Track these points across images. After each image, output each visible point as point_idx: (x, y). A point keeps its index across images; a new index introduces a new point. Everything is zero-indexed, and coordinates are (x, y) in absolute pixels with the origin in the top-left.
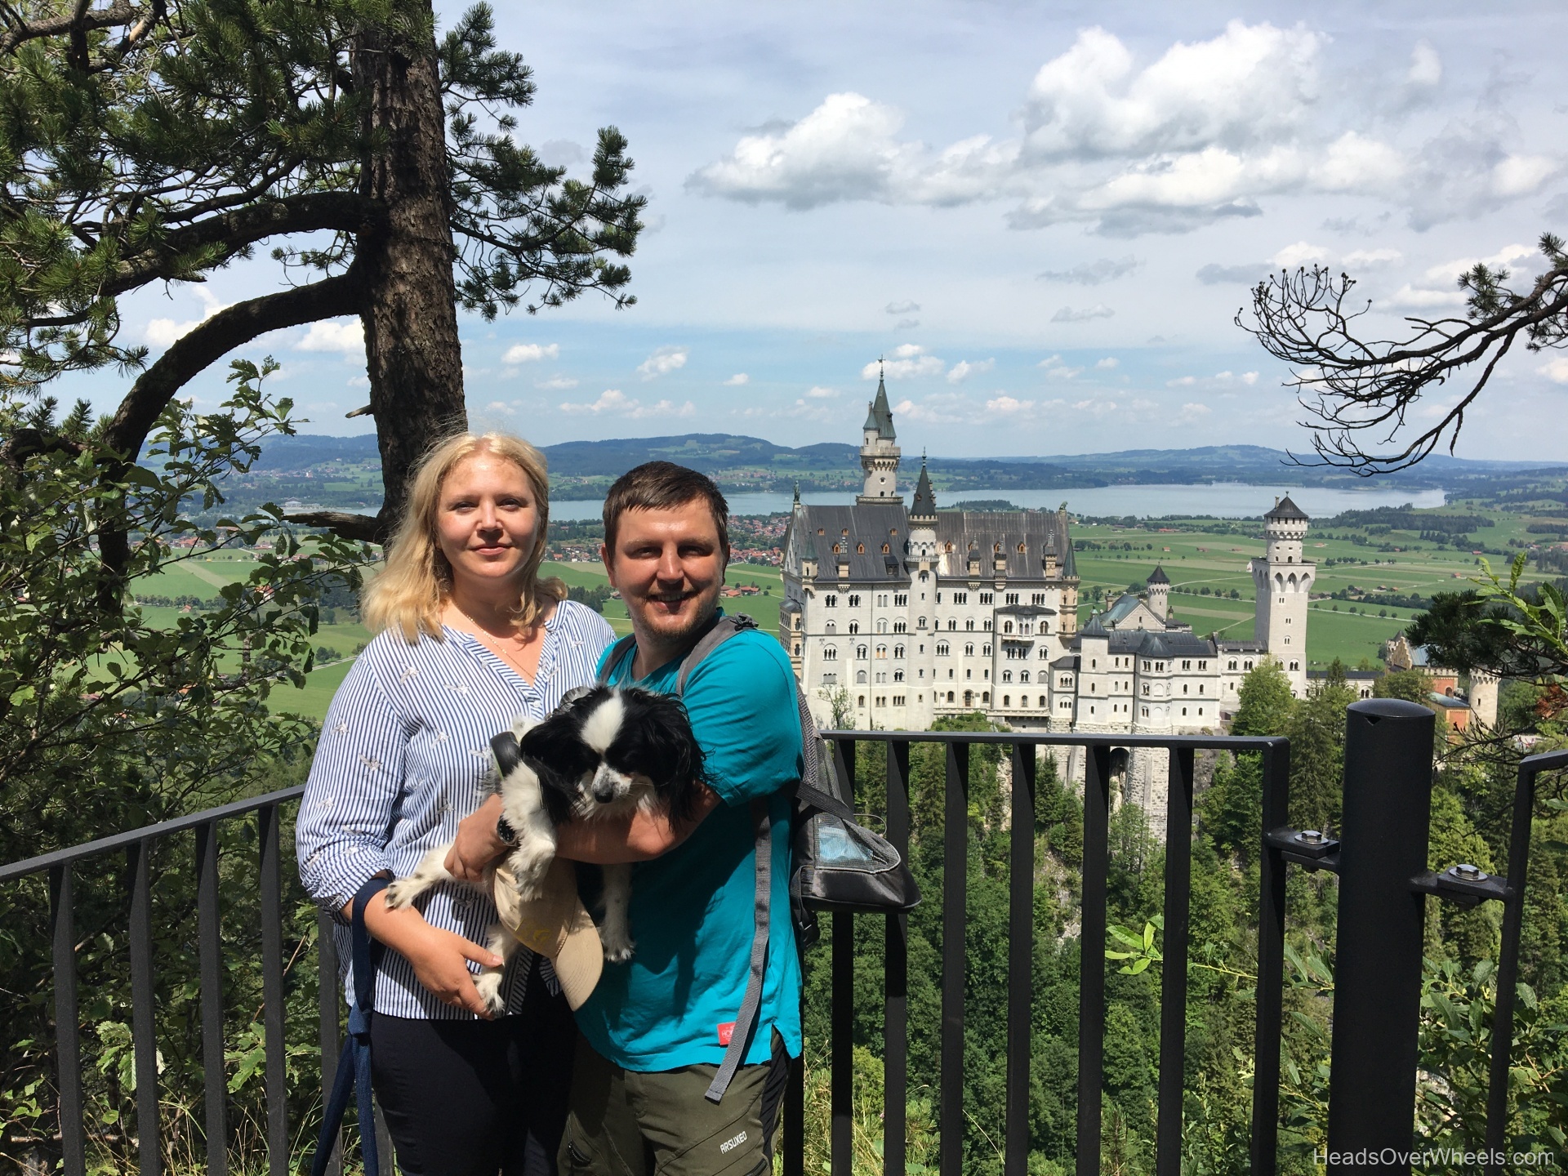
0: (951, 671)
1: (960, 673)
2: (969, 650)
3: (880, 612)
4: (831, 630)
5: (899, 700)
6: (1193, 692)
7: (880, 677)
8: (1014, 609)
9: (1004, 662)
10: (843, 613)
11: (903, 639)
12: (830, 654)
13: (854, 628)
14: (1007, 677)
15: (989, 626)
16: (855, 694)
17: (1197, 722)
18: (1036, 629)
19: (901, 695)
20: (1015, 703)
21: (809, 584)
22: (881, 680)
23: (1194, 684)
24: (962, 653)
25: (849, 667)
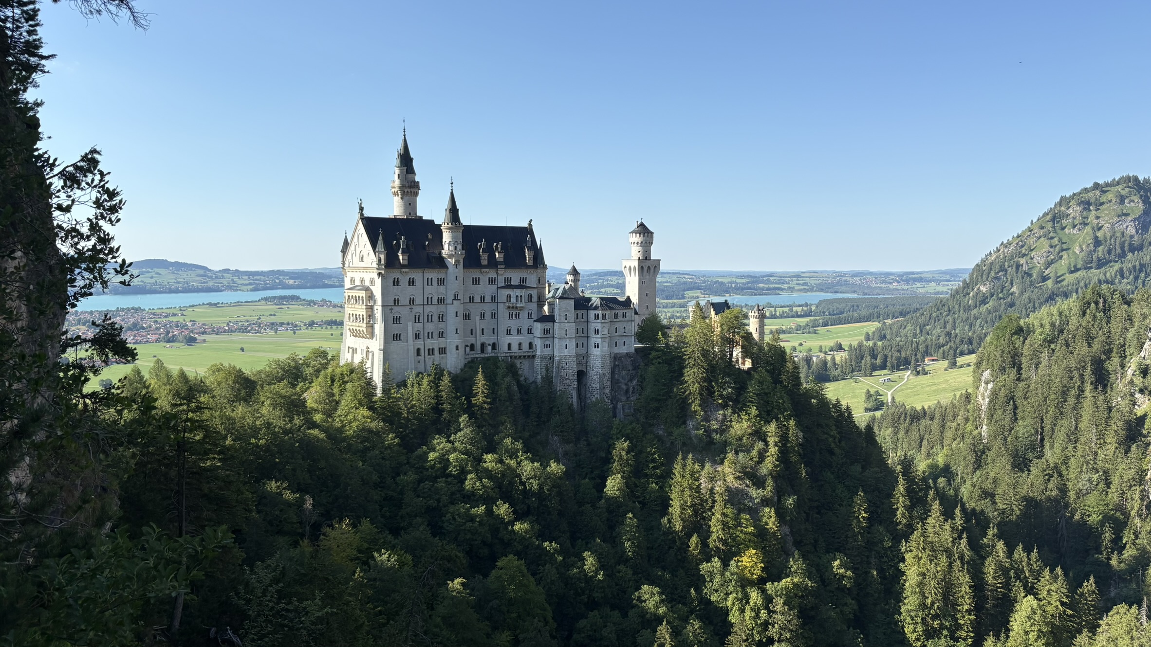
0: (472, 330)
1: (479, 332)
2: (483, 316)
3: (429, 289)
4: (396, 302)
5: (442, 351)
6: (620, 332)
7: (430, 335)
8: (509, 286)
9: (506, 322)
10: (405, 292)
11: (442, 307)
12: (397, 320)
13: (412, 301)
14: (509, 332)
15: (493, 299)
16: (414, 348)
17: (623, 350)
18: (526, 299)
19: (443, 346)
20: (515, 348)
21: (382, 269)
22: (430, 337)
23: (620, 326)
24: (478, 318)
25: (410, 328)
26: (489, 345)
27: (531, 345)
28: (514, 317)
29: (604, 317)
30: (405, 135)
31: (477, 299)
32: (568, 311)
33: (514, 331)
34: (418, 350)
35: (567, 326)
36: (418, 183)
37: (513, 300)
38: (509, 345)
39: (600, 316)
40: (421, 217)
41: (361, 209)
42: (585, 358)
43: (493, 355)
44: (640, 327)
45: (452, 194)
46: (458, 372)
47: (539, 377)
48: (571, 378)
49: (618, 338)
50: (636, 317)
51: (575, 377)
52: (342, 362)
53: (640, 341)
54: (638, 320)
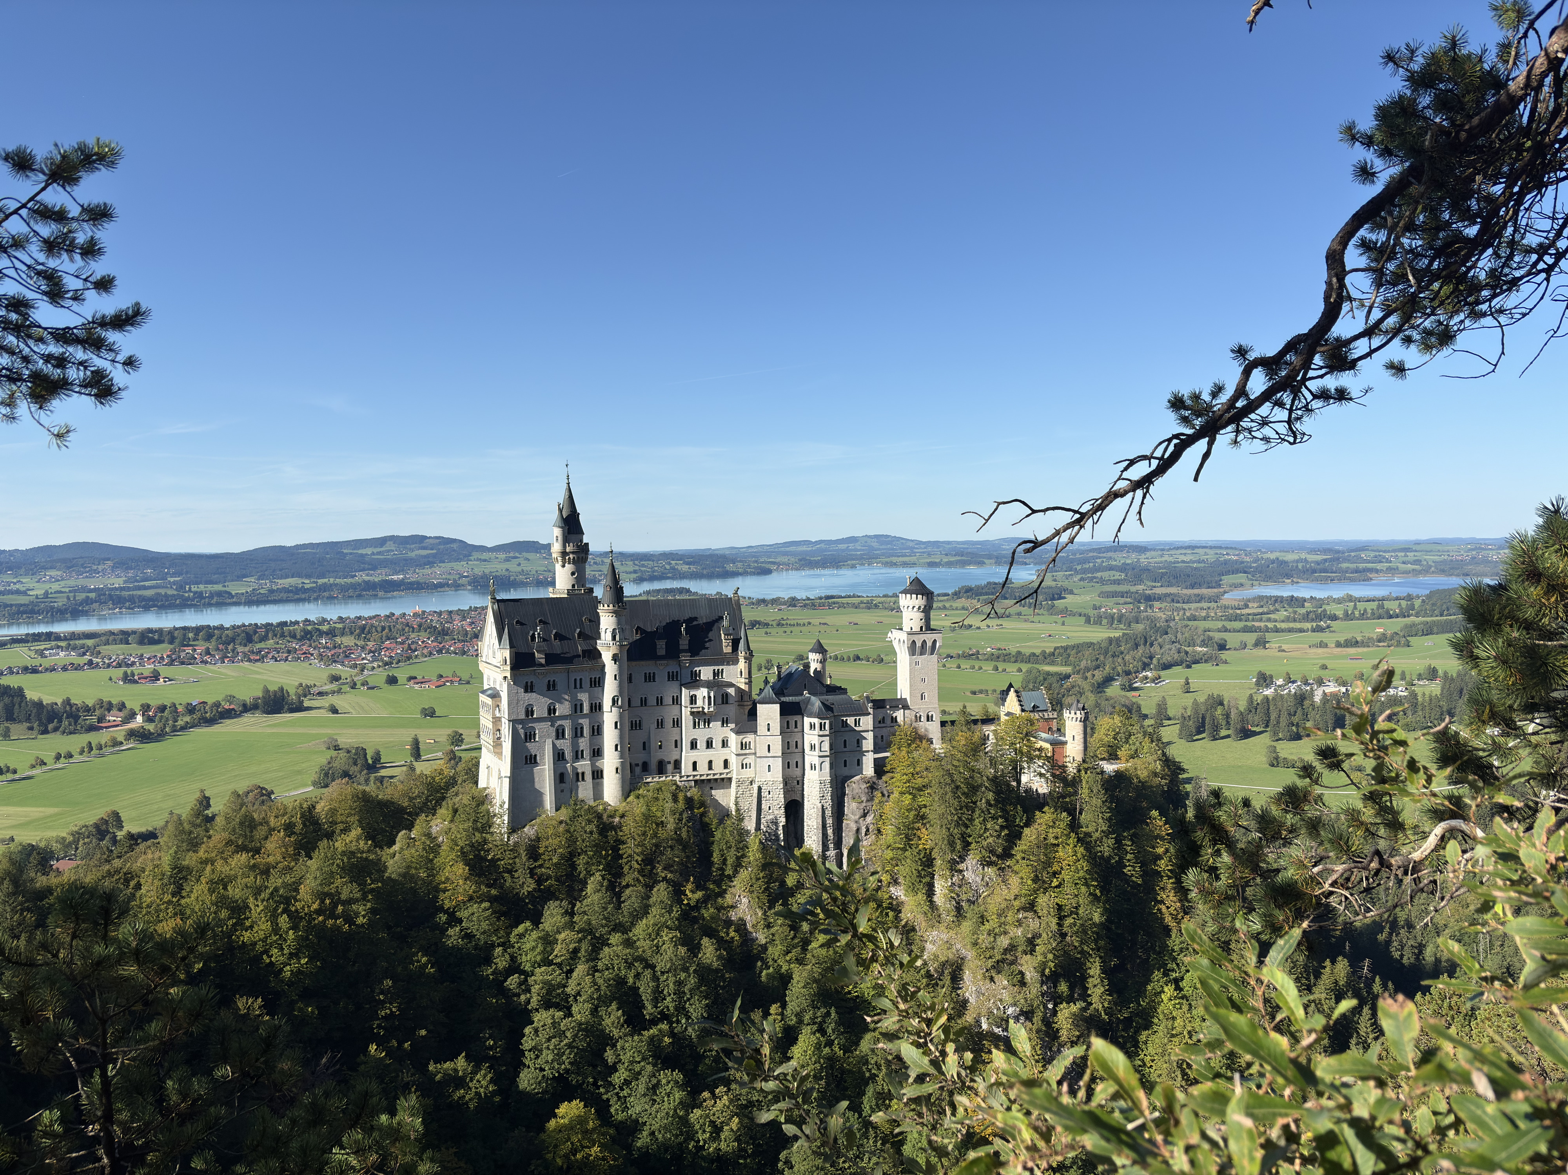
0: (644, 743)
1: (654, 745)
2: (659, 724)
3: (576, 694)
4: (529, 713)
5: (598, 774)
6: (852, 746)
7: (580, 754)
8: (697, 682)
9: (689, 733)
10: (541, 698)
11: (597, 716)
12: (531, 737)
13: (552, 711)
14: (694, 746)
15: (675, 701)
16: (555, 773)
17: (856, 771)
18: (718, 700)
19: (599, 768)
20: (702, 768)
21: (508, 671)
23: (851, 738)
24: (653, 726)
25: (549, 747)
26: (669, 763)
27: (726, 763)
28: (702, 726)
29: (823, 727)
30: (569, 484)
31: (652, 701)
32: (771, 719)
33: (701, 744)
34: (562, 775)
35: (769, 740)
37: (699, 703)
38: (695, 764)
42: (797, 785)
46: (619, 803)
47: (735, 808)
48: (776, 812)
49: (848, 755)
51: (783, 810)
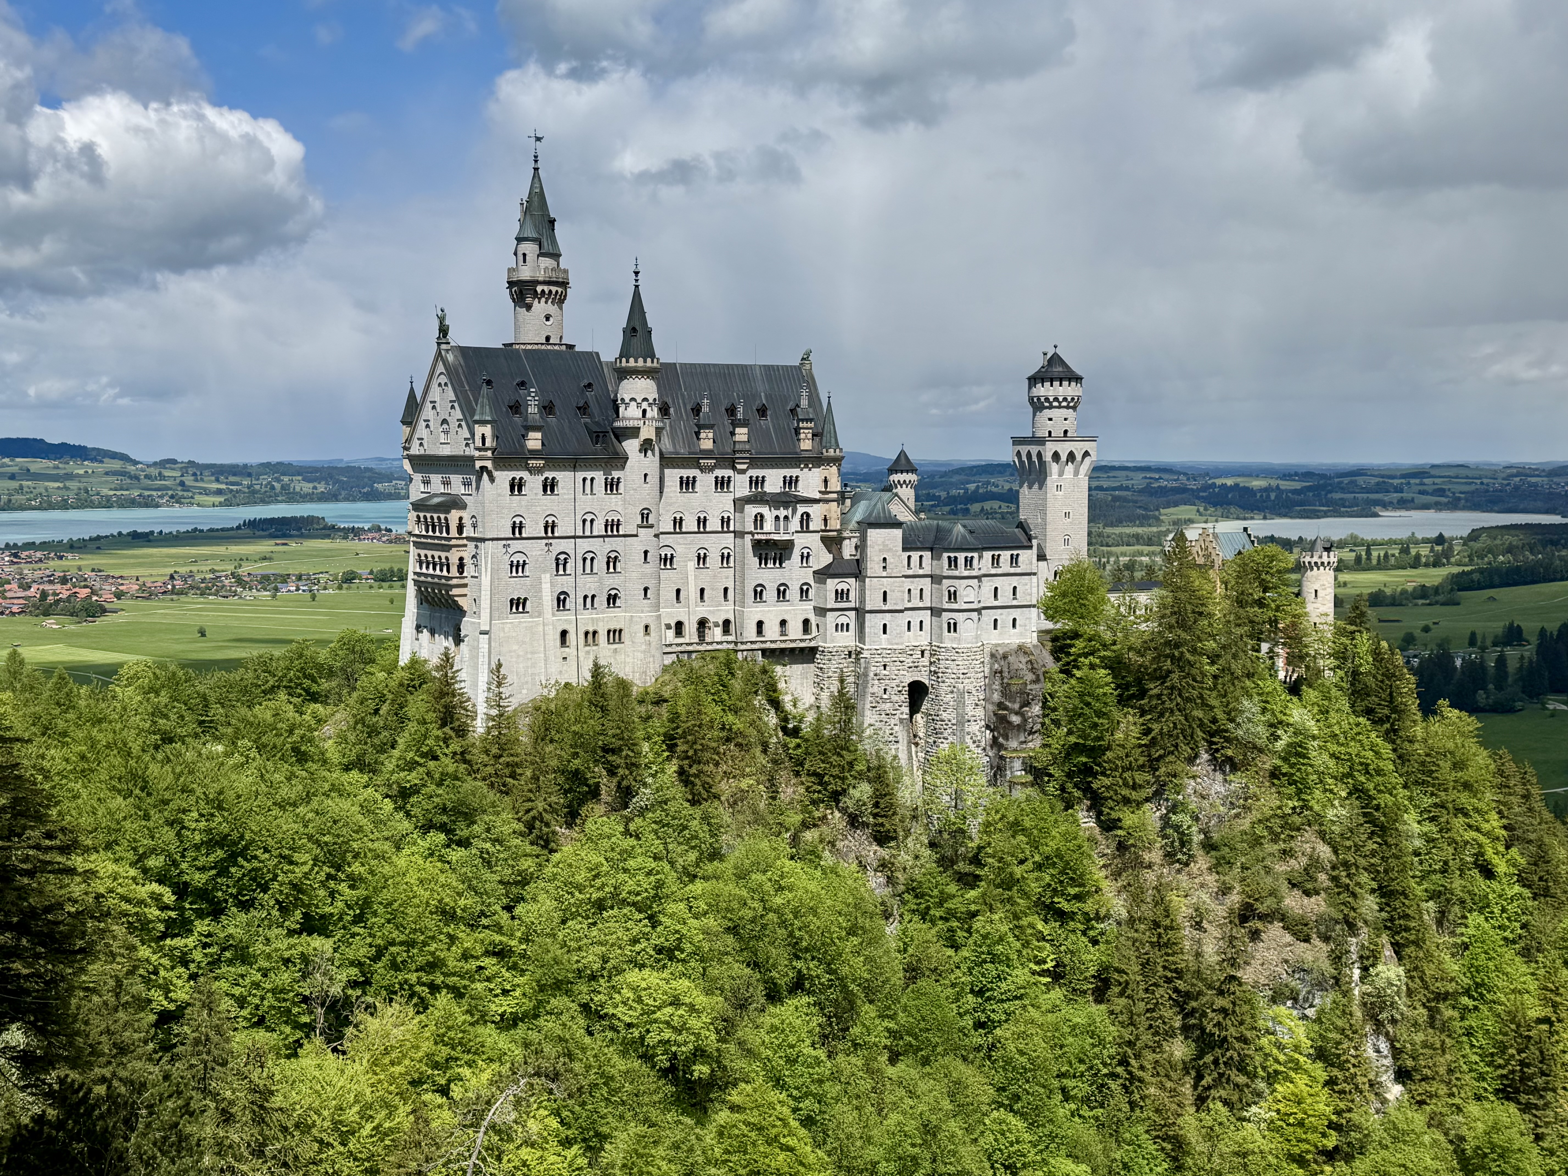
0: (678, 591)
2: (702, 560)
3: (586, 503)
5: (615, 635)
6: (1005, 598)
7: (590, 602)
8: (762, 497)
9: (755, 572)
10: (535, 508)
11: (617, 544)
13: (550, 528)
14: (759, 593)
15: (726, 525)
16: (554, 628)
17: (1010, 638)
18: (795, 524)
19: (618, 628)
20: (772, 632)
21: (487, 459)
22: (589, 604)
23: (1005, 585)
24: (692, 564)
25: (546, 587)
26: (716, 625)
27: (806, 622)
28: (770, 565)
29: (969, 562)
30: (536, 169)
31: (690, 524)
32: (890, 550)
33: (770, 594)
34: (564, 634)
35: (886, 584)
36: (566, 271)
37: (769, 526)
38: (760, 624)
39: (961, 561)
40: (571, 347)
41: (444, 331)
42: (927, 654)
43: (725, 646)
44: (1051, 588)
45: (637, 296)
46: (650, 681)
47: (825, 695)
48: (895, 698)
49: (1000, 611)
50: (1042, 564)
51: (905, 697)
52: (404, 659)
53: (1050, 618)
54: (1045, 571)
